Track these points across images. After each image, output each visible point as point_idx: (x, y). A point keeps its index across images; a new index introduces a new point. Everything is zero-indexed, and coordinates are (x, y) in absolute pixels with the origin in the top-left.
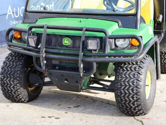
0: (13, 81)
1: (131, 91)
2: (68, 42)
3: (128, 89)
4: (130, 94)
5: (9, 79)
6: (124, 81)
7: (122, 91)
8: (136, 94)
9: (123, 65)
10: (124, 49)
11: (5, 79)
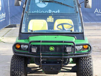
0: (20, 72)
1: (88, 71)
2: (52, 49)
3: (86, 70)
4: (88, 72)
5: (17, 71)
6: (84, 67)
7: (84, 71)
8: (91, 72)
9: (81, 59)
10: (80, 50)
11: (15, 71)
